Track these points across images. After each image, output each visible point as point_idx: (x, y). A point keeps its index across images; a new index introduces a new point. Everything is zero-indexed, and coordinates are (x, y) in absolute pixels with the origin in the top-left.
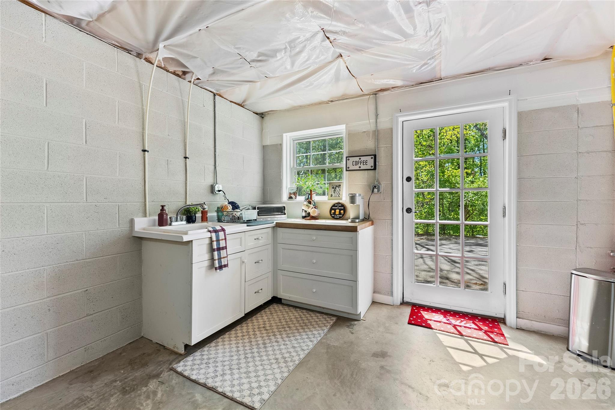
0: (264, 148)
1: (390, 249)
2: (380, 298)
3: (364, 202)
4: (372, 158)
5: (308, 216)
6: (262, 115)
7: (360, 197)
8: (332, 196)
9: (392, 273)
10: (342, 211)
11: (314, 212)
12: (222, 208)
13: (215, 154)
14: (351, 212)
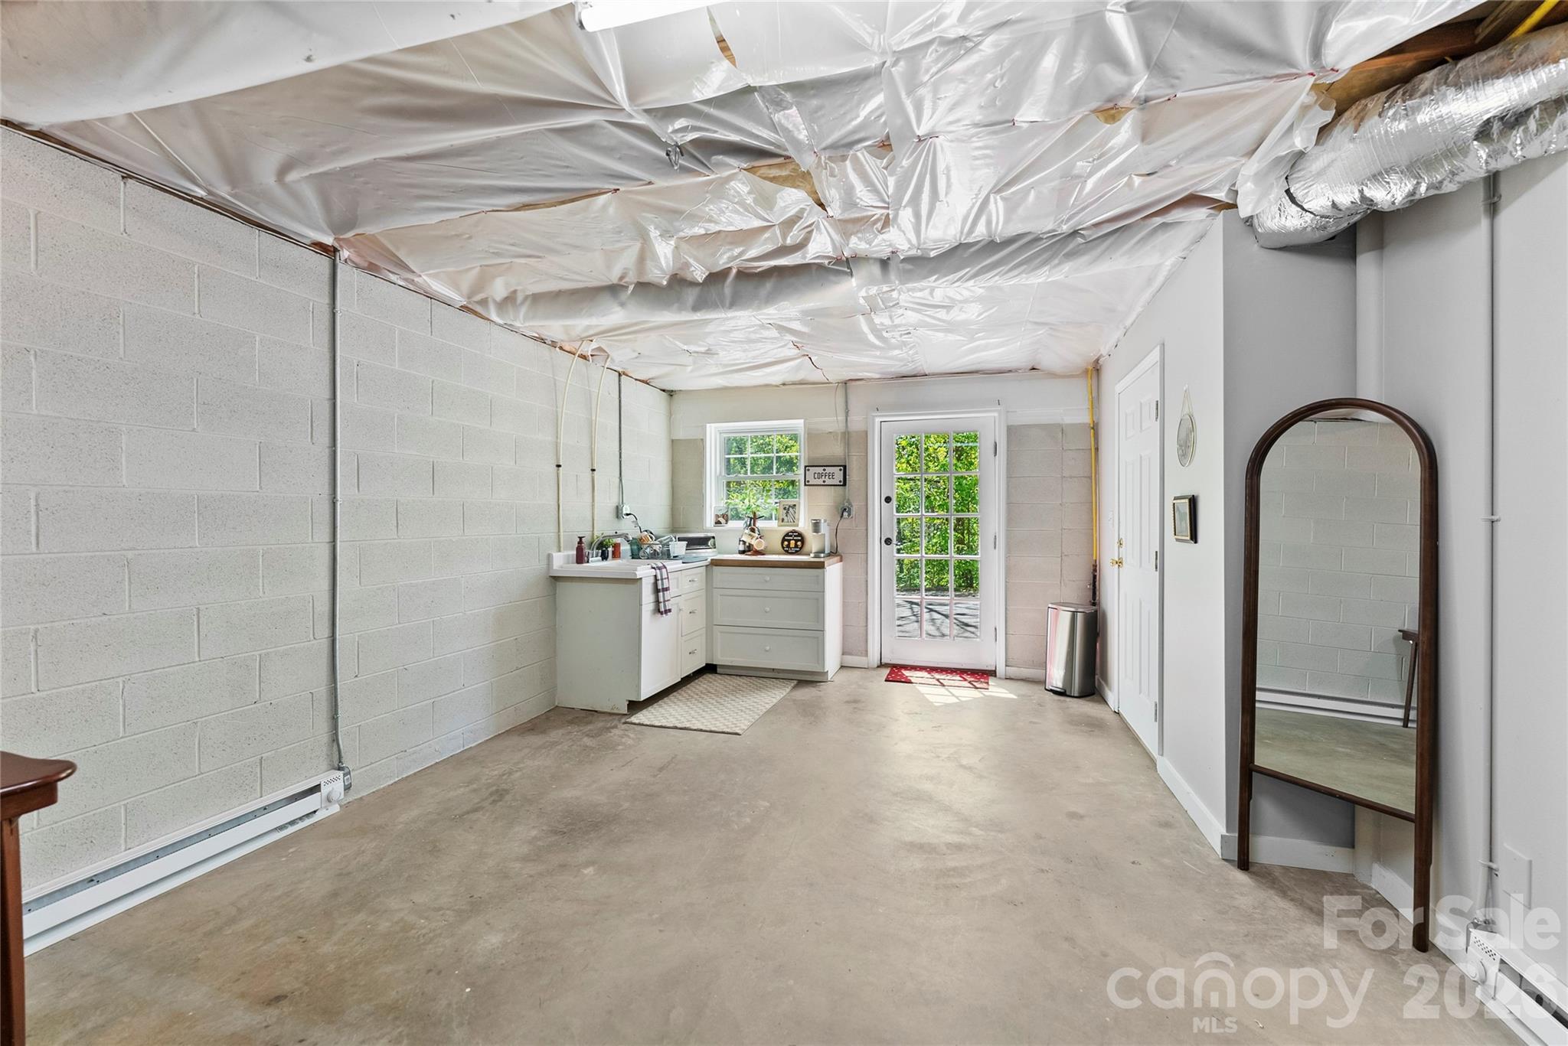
0: (673, 442)
1: (865, 593)
2: (851, 660)
3: (830, 529)
4: (840, 470)
5: (748, 549)
6: (671, 393)
7: (826, 524)
8: (783, 520)
9: (867, 626)
10: (799, 543)
11: (760, 543)
12: (640, 540)
13: (620, 462)
14: (813, 543)
